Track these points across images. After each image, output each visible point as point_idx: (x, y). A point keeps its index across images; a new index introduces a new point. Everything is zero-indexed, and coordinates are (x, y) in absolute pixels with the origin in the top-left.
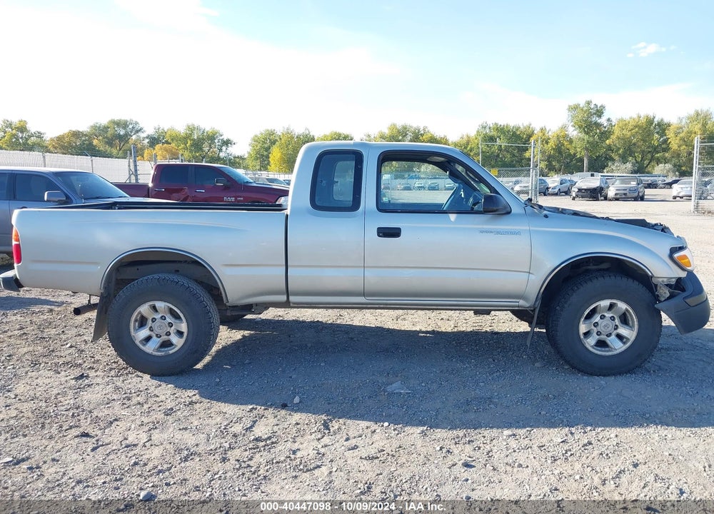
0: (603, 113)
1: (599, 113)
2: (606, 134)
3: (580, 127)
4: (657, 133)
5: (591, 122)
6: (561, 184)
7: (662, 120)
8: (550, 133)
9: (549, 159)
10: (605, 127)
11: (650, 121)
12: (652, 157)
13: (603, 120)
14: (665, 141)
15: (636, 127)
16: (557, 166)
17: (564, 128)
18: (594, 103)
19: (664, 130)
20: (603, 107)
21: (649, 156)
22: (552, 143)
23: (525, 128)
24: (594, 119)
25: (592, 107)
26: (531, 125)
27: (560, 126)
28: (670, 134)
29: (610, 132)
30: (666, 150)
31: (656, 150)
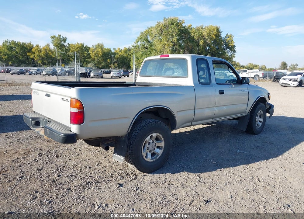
0: (66, 41)
1: (65, 40)
2: (68, 50)
3: (57, 46)
4: (86, 51)
5: (61, 44)
6: (62, 71)
7: (87, 46)
8: (41, 47)
9: (43, 59)
10: (67, 47)
11: (83, 46)
12: (85, 60)
13: (66, 44)
14: (89, 54)
15: (78, 48)
16: (47, 63)
17: (48, 46)
18: (62, 36)
19: (88, 50)
20: (66, 38)
21: (83, 60)
22: (43, 52)
23: (28, 44)
24: (63, 43)
25: (61, 37)
26: (31, 43)
27: (46, 45)
28: (90, 52)
29: (69, 49)
30: (90, 57)
31: (85, 57)
